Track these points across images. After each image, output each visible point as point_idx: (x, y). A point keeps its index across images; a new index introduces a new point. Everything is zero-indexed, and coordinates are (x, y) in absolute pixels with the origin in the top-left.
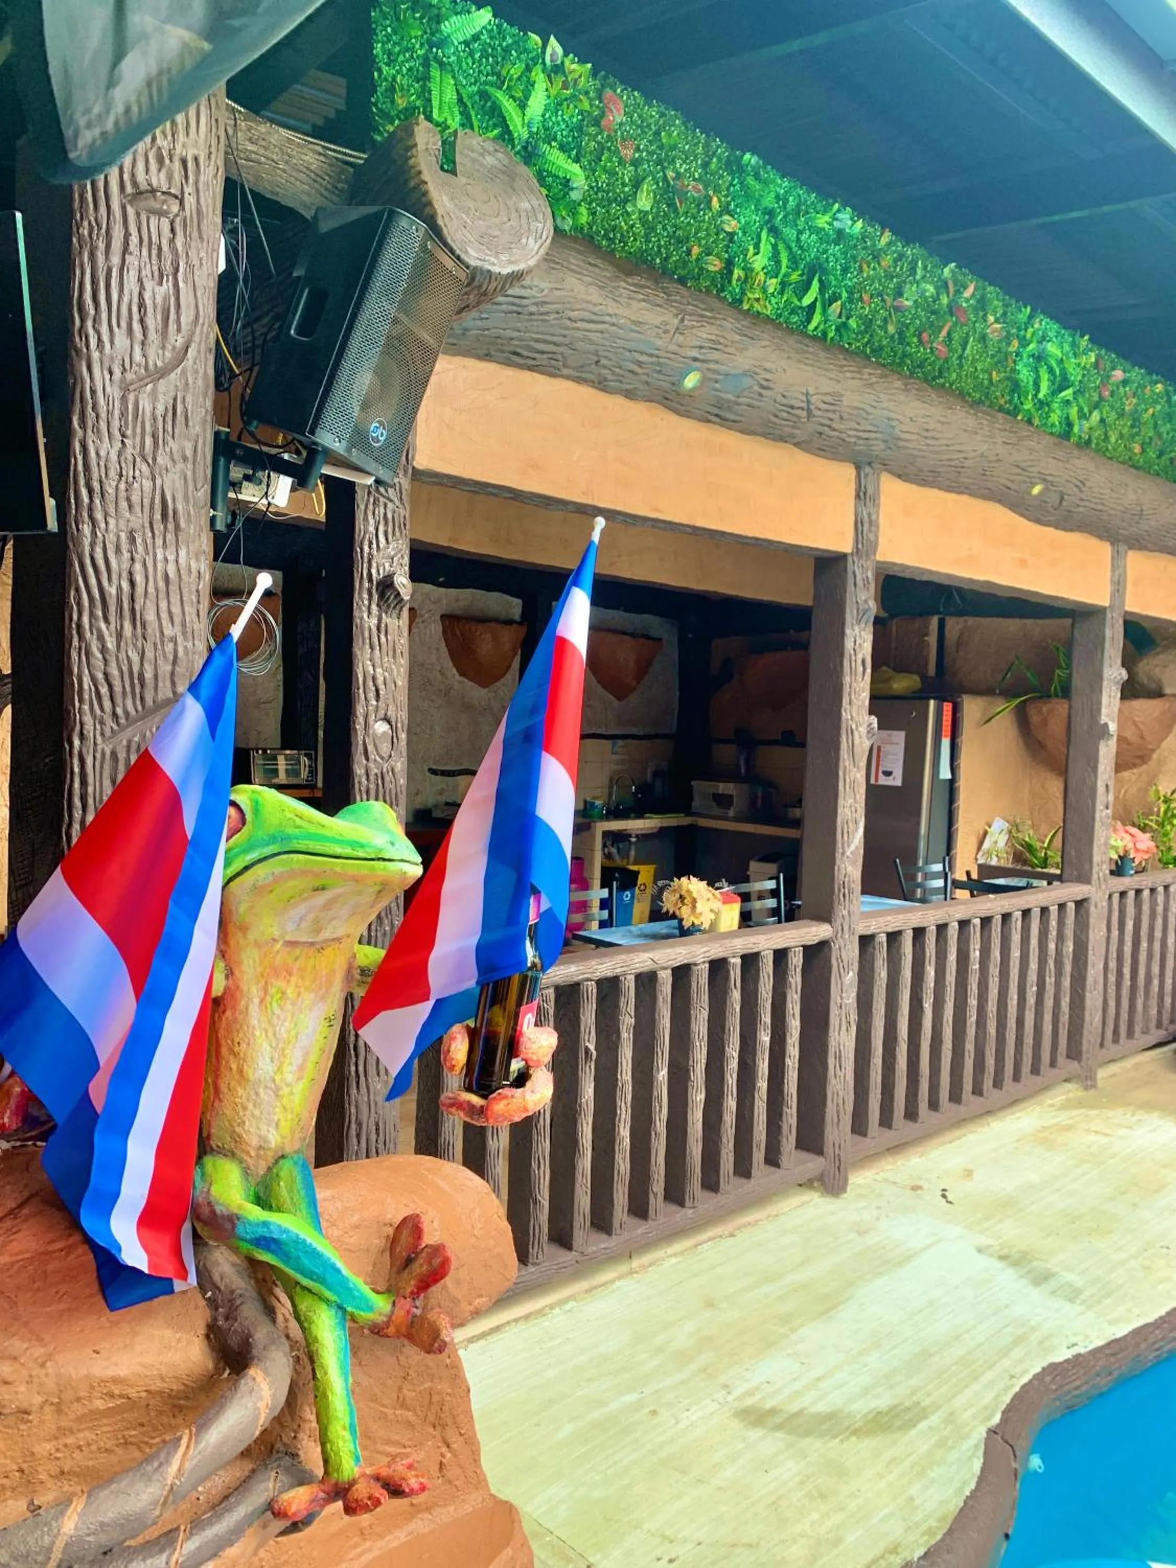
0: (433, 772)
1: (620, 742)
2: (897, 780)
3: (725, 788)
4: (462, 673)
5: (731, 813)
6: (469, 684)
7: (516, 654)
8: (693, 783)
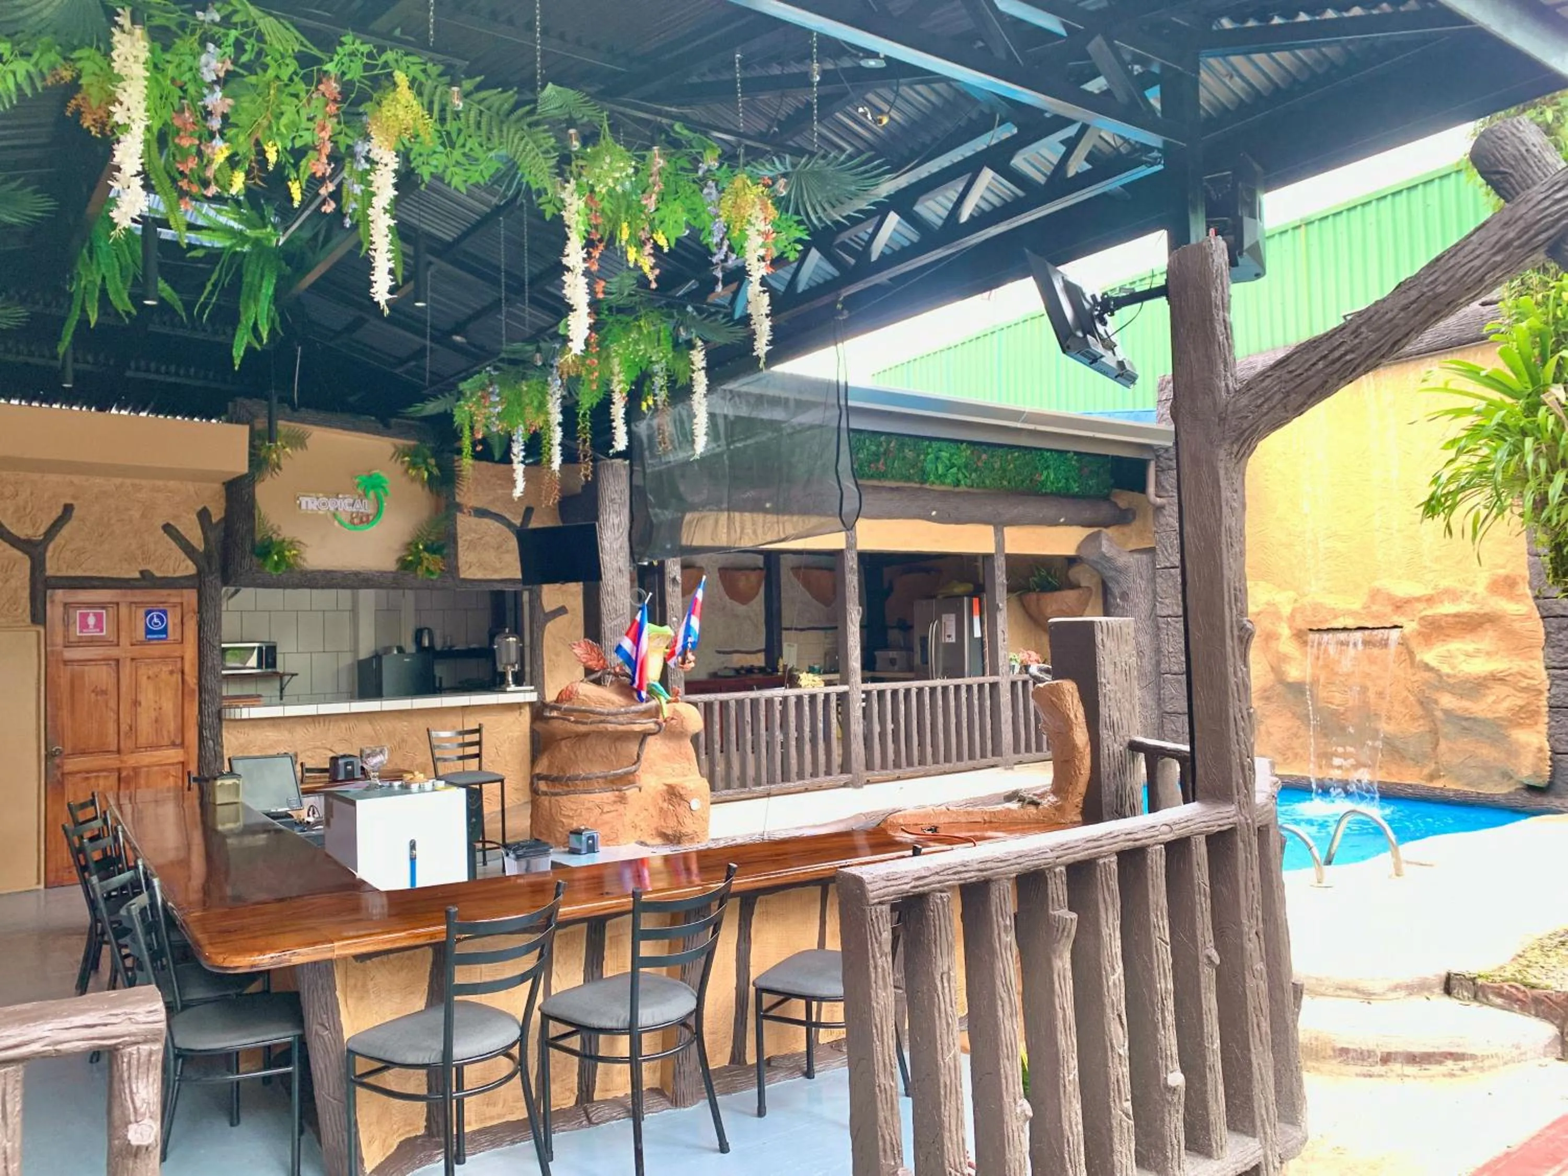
0: (719, 652)
1: (829, 632)
2: (953, 640)
3: (892, 654)
4: (731, 598)
5: (896, 668)
6: (736, 603)
7: (760, 586)
8: (876, 653)
